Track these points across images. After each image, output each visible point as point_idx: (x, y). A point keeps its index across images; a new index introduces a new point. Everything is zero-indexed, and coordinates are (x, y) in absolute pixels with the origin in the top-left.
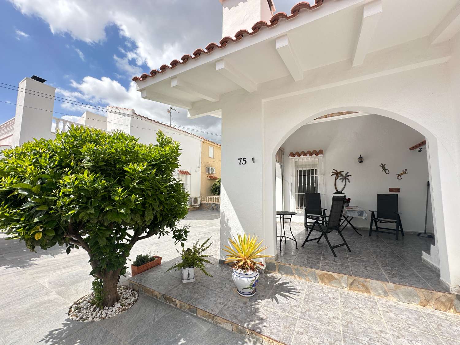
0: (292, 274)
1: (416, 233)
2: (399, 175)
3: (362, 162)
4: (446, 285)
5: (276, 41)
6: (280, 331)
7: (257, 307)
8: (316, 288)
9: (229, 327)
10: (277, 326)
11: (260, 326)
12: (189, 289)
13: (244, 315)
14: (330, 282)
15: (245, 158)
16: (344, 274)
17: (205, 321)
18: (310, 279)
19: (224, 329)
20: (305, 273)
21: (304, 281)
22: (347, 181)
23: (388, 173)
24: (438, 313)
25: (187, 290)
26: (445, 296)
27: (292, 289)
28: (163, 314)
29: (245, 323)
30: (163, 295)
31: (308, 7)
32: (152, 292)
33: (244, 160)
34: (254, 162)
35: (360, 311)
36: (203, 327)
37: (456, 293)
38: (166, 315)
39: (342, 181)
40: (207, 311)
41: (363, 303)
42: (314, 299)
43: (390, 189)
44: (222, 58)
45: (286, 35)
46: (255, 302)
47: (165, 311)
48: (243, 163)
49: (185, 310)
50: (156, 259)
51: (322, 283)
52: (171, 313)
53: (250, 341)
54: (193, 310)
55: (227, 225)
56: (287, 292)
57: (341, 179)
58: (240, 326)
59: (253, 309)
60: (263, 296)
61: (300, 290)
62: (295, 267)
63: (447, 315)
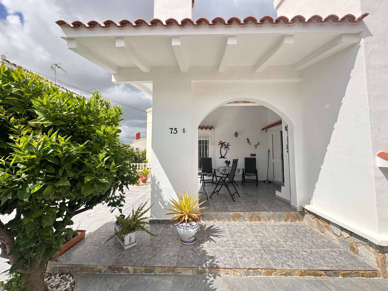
0: (212, 219)
1: (262, 181)
2: (256, 146)
3: (237, 136)
4: (294, 207)
5: (228, 38)
6: (229, 261)
7: (203, 250)
8: (232, 225)
9: (190, 273)
10: (225, 258)
11: (214, 263)
12: (135, 253)
13: (198, 258)
14: (238, 219)
15: (176, 128)
16: (246, 212)
17: (165, 275)
18: (226, 220)
19: (186, 275)
20: (222, 217)
21: (222, 222)
22: (228, 149)
23: (250, 144)
24: (293, 223)
25: (135, 254)
26: (295, 213)
27: (218, 230)
28: (118, 285)
29: (203, 264)
30: (110, 267)
31: (255, 21)
32: (93, 268)
33: (175, 130)
34: (184, 132)
35: (262, 233)
36: (167, 281)
37: (299, 211)
38: (123, 285)
39: (225, 149)
40: (166, 266)
41: (261, 228)
42: (235, 233)
43: (251, 154)
44: (179, 36)
45: (236, 36)
46: (199, 246)
47: (119, 281)
48: (174, 133)
49: (141, 273)
50: (79, 233)
51: (233, 221)
52: (127, 281)
53: (210, 277)
54: (150, 270)
55: (158, 187)
56: (216, 233)
57: (224, 147)
58: (200, 268)
59: (201, 252)
60: (202, 240)
61: (223, 229)
62: (215, 213)
63: (297, 224)
